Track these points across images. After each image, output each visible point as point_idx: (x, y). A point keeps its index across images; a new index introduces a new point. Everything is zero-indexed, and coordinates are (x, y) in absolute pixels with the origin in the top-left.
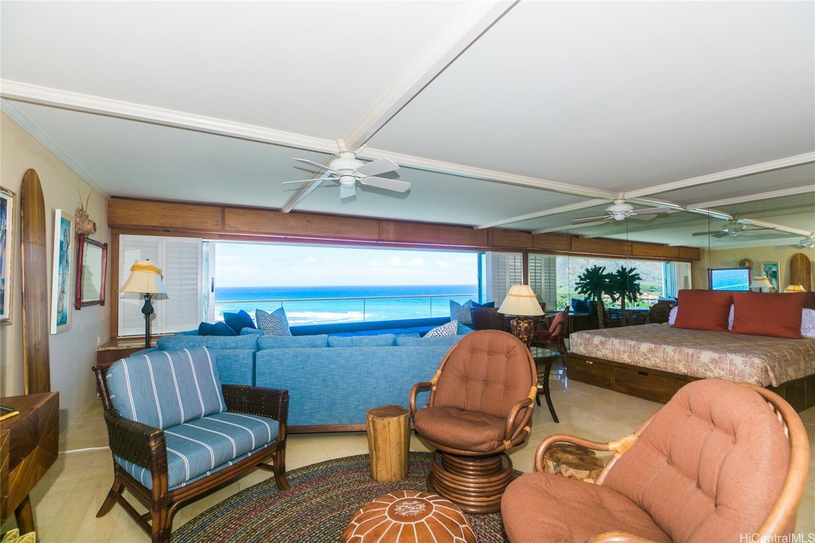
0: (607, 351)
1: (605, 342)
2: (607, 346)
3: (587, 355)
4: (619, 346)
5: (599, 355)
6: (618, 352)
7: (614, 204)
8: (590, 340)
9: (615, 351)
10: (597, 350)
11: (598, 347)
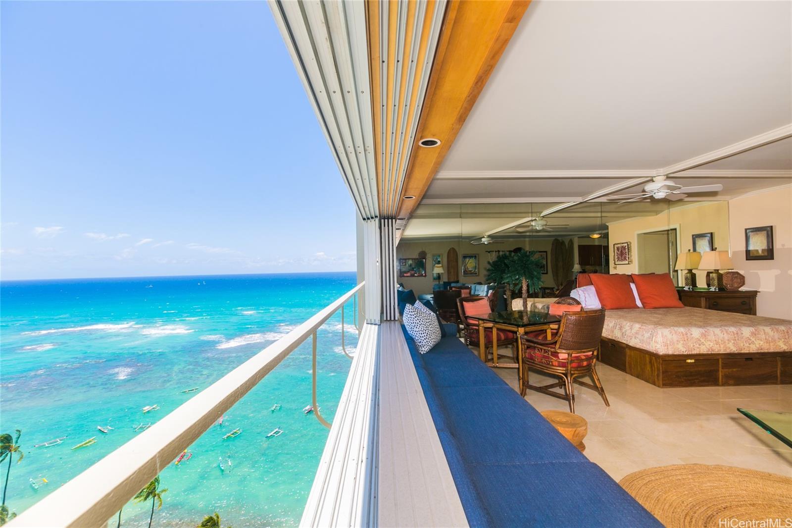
0: (712, 344)
1: (706, 333)
2: (709, 337)
3: (686, 353)
4: (722, 336)
5: (703, 350)
6: (722, 342)
7: (653, 181)
8: (689, 334)
9: (720, 341)
10: (700, 345)
11: (700, 341)
